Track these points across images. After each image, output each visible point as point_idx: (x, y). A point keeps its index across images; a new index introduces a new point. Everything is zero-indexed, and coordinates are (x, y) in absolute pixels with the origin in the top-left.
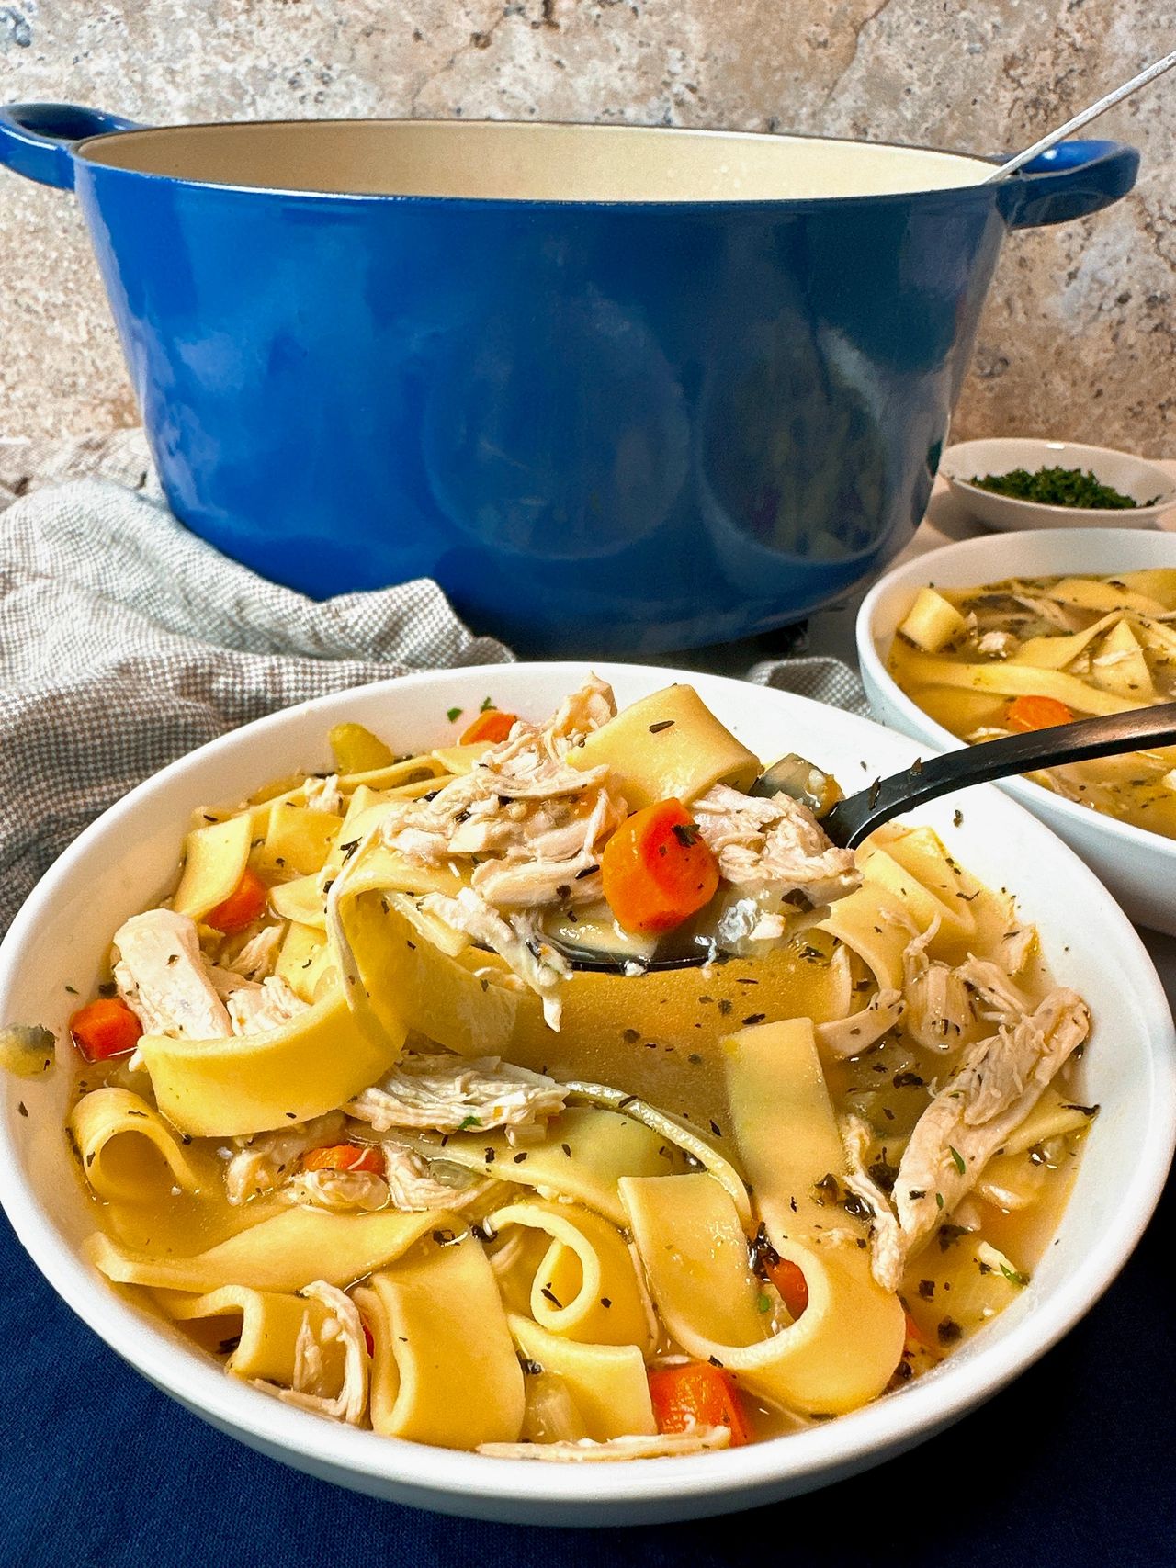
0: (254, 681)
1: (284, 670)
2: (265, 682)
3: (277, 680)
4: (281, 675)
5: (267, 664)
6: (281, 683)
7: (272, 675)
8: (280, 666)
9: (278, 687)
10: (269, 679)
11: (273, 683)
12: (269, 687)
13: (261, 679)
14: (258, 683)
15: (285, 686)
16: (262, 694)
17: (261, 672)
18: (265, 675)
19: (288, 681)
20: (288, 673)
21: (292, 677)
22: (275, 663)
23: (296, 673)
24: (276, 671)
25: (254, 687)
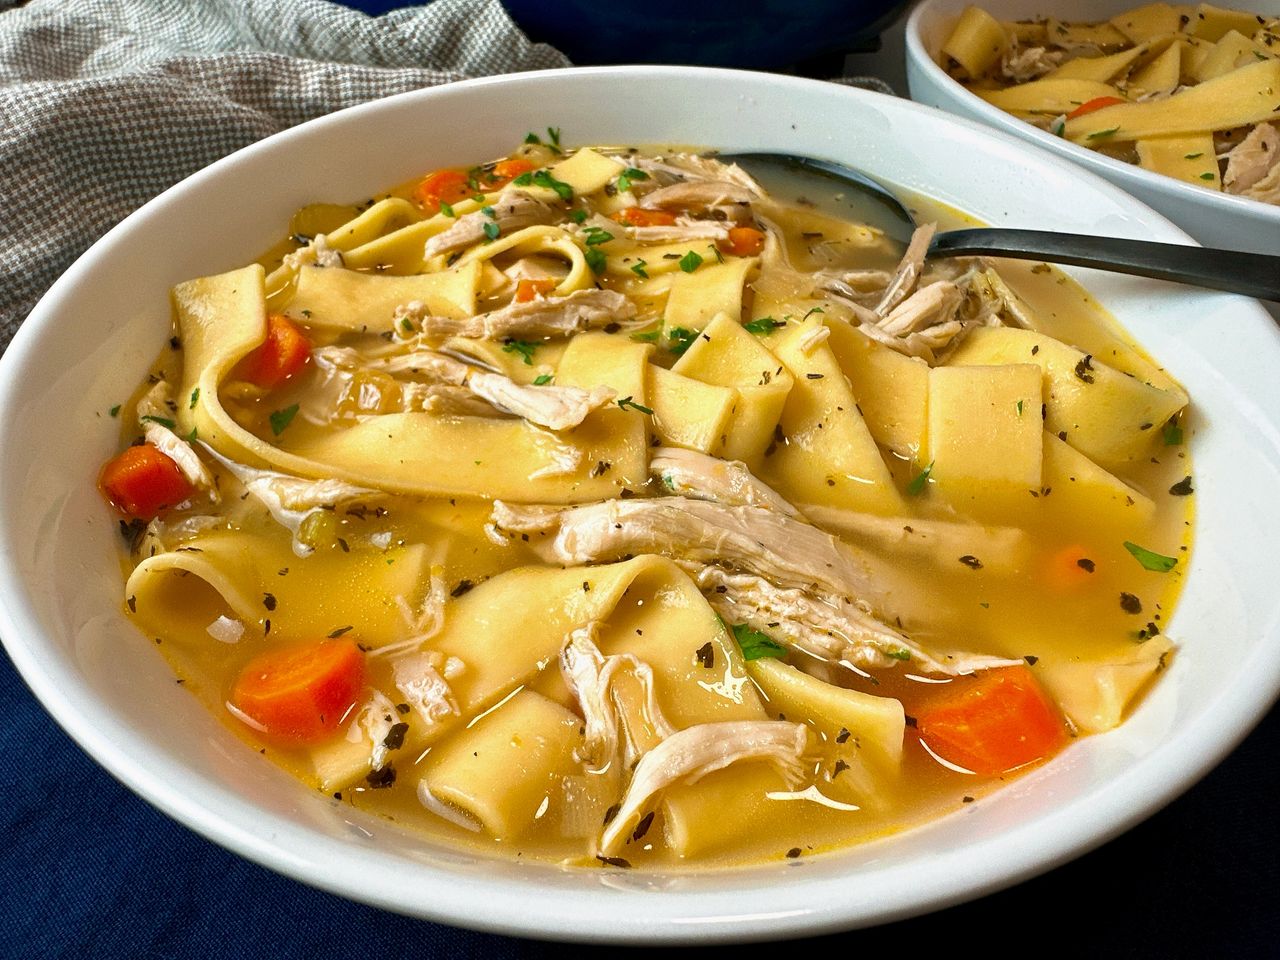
0: (310, 88)
1: (340, 77)
2: (322, 90)
3: (334, 87)
4: (337, 82)
5: (323, 71)
6: (338, 91)
7: (328, 83)
8: (336, 73)
9: (335, 96)
10: (325, 86)
11: (330, 91)
12: (326, 94)
13: (317, 86)
14: (314, 90)
15: (342, 94)
16: (319, 102)
17: (317, 79)
18: (321, 82)
19: (345, 89)
20: (345, 80)
21: (349, 84)
22: (331, 69)
23: (353, 79)
24: (333, 79)
25: (310, 95)
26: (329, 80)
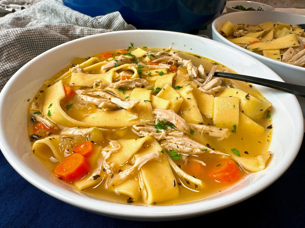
0: (78, 32)
2: (80, 33)
3: (83, 32)
4: (84, 31)
5: (81, 28)
6: (84, 33)
7: (82, 31)
9: (83, 34)
10: (81, 32)
11: (82, 33)
13: (79, 32)
16: (79, 35)
18: (80, 31)
19: (86, 33)
21: (86, 32)
23: (87, 31)
24: (83, 30)
26: (82, 30)
